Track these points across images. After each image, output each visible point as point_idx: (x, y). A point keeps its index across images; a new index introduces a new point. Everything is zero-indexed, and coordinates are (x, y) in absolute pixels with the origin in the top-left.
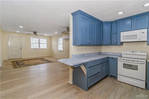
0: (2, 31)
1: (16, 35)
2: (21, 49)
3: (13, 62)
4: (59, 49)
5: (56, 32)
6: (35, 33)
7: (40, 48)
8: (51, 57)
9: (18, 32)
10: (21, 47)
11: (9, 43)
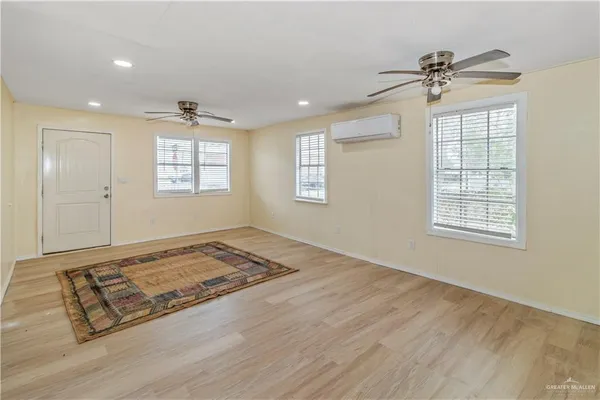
0: (12, 100)
1: (82, 123)
2: (106, 196)
3: (66, 273)
4: (298, 194)
5: (303, 103)
6: (188, 109)
7: (201, 188)
8: (249, 231)
9: (94, 104)
10: (106, 188)
11: (48, 165)
